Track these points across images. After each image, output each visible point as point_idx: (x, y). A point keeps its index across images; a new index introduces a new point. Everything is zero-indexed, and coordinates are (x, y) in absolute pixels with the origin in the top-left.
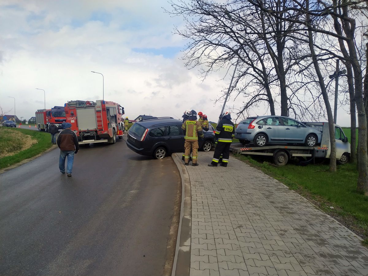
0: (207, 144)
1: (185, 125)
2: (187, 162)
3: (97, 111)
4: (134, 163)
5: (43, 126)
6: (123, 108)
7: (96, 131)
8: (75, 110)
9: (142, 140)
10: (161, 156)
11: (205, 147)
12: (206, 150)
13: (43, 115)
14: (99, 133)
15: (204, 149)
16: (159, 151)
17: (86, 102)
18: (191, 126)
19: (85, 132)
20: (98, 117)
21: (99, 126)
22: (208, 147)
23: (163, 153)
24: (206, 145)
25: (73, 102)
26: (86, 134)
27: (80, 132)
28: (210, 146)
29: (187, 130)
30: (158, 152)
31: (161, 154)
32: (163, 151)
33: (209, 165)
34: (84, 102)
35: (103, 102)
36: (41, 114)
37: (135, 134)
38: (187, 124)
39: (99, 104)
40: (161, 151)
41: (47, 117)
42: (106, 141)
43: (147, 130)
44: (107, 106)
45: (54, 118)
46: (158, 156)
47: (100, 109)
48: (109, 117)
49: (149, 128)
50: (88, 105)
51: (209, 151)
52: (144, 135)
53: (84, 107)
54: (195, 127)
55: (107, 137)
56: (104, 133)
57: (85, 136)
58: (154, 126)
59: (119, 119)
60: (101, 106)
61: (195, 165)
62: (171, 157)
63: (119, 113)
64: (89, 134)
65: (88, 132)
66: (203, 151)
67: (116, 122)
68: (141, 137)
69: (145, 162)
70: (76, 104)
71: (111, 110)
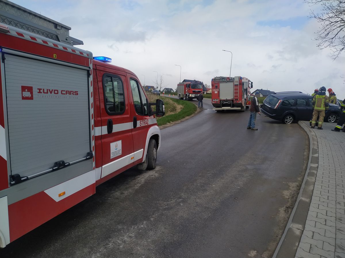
0: (332, 116)
1: (315, 99)
2: (313, 125)
3: (235, 85)
4: (268, 125)
5: (183, 95)
6: (252, 83)
7: (233, 101)
8: (218, 84)
9: (275, 108)
10: (289, 122)
11: (330, 118)
12: (330, 121)
13: (184, 86)
14: (235, 102)
15: (329, 120)
16: (288, 117)
17: (227, 77)
18: (320, 100)
19: (224, 101)
20: (235, 89)
21: (235, 96)
22: (332, 119)
23: (291, 120)
24: (330, 117)
25: (218, 77)
26: (225, 103)
27: (220, 101)
28: (334, 118)
29: (316, 102)
30: (287, 119)
31: (289, 120)
32: (291, 118)
33: (332, 130)
34: (225, 78)
35: (241, 78)
36: (182, 86)
37: (270, 104)
38: (316, 98)
39: (237, 80)
40: (290, 117)
41: (186, 89)
42: (239, 108)
43: (280, 101)
44: (243, 81)
45: (192, 89)
46: (287, 122)
47: (238, 83)
48: (243, 90)
49: (281, 99)
50: (228, 80)
51: (333, 122)
52: (277, 105)
53: (225, 82)
54: (323, 100)
55: (240, 105)
56: (239, 102)
57: (224, 104)
58: (286, 98)
59: (248, 91)
60: (238, 81)
61: (320, 128)
62: (298, 123)
63: (249, 87)
64: (227, 102)
65: (227, 101)
66: (327, 122)
67: (247, 94)
68: (275, 106)
69: (276, 125)
70: (220, 79)
71: (245, 84)
